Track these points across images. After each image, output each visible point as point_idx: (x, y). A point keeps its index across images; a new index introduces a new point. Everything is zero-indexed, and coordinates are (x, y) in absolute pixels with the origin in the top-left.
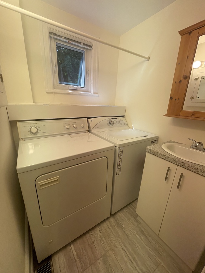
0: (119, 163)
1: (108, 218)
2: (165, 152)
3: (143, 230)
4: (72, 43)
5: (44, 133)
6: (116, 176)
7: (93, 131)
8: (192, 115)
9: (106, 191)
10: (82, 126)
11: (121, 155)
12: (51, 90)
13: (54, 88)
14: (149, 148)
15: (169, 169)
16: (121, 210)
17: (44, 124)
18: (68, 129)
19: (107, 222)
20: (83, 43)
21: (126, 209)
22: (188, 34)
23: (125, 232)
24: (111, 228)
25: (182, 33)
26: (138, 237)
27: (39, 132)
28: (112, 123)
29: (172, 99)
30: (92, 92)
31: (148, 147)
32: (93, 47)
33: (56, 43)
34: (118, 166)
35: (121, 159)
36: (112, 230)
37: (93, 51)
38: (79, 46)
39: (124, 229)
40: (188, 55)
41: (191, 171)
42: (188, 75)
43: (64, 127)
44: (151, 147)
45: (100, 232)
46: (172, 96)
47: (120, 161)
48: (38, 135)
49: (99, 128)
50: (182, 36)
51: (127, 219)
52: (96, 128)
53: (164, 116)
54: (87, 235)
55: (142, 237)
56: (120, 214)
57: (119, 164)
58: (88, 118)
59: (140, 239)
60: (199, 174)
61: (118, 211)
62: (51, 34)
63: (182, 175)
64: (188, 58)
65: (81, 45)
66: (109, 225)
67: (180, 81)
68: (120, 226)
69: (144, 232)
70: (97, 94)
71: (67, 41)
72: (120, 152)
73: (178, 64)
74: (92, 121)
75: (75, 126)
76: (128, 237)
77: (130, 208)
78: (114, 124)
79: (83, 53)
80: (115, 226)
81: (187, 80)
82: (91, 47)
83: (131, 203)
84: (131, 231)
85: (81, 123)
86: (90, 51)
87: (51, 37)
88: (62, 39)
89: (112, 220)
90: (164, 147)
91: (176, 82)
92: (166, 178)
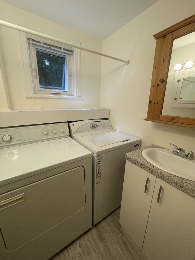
0: (98, 170)
1: (90, 229)
2: (144, 159)
3: (127, 242)
4: (52, 48)
5: (18, 140)
6: (95, 184)
7: (74, 135)
8: (171, 120)
9: (85, 201)
10: (63, 131)
11: (99, 163)
12: (31, 95)
13: (34, 93)
14: (129, 156)
15: (148, 180)
16: (105, 219)
17: (19, 131)
18: (47, 135)
19: (89, 234)
20: (64, 49)
21: (110, 217)
22: (163, 38)
23: (106, 246)
24: (92, 241)
25: (157, 37)
26: (121, 252)
27: (13, 139)
28: (95, 126)
29: (151, 102)
30: (75, 96)
31: (127, 154)
32: (74, 52)
33: (36, 48)
34: (98, 174)
35: (100, 167)
36: (93, 244)
37: (74, 55)
38: (60, 52)
39: (106, 242)
40: (164, 59)
41: (170, 184)
42: (164, 79)
43: (42, 133)
44: (131, 154)
45: (80, 248)
46: (151, 100)
47: (99, 169)
48: (12, 143)
49: (81, 132)
50: (157, 39)
51: (110, 230)
52: (77, 132)
53: (144, 120)
54: (65, 252)
55: (125, 252)
56: (103, 224)
57: (99, 172)
58: (69, 122)
59: (123, 255)
60: (178, 188)
61: (102, 220)
62: (29, 40)
63: (161, 188)
64: (163, 61)
65: (62, 50)
66: (90, 238)
67: (158, 85)
68: (102, 239)
69: (127, 245)
70: (81, 97)
71: (47, 46)
72: (98, 159)
73: (155, 68)
74: (73, 125)
75: (54, 132)
76: (110, 252)
77: (115, 216)
78: (97, 127)
79: (65, 58)
80: (97, 239)
81: (164, 84)
82: (72, 52)
83: (115, 210)
84: (114, 244)
85: (62, 128)
86: (72, 56)
87: (29, 43)
88: (42, 45)
89: (94, 231)
90: (144, 153)
91: (153, 86)
92: (146, 189)
